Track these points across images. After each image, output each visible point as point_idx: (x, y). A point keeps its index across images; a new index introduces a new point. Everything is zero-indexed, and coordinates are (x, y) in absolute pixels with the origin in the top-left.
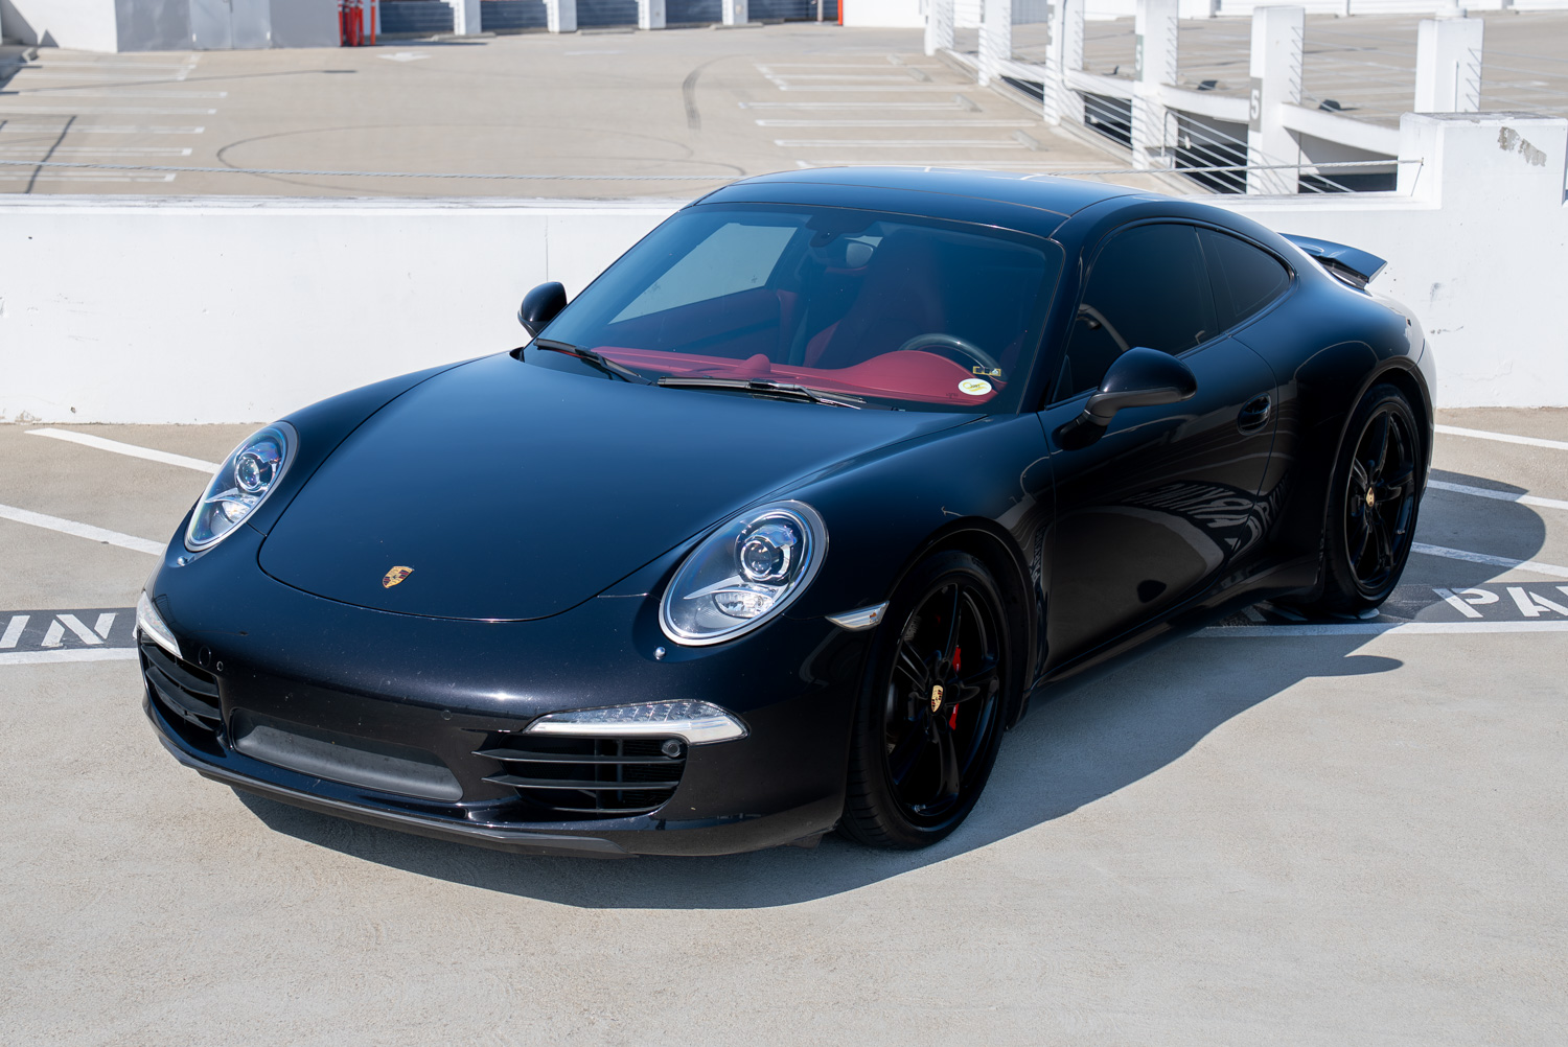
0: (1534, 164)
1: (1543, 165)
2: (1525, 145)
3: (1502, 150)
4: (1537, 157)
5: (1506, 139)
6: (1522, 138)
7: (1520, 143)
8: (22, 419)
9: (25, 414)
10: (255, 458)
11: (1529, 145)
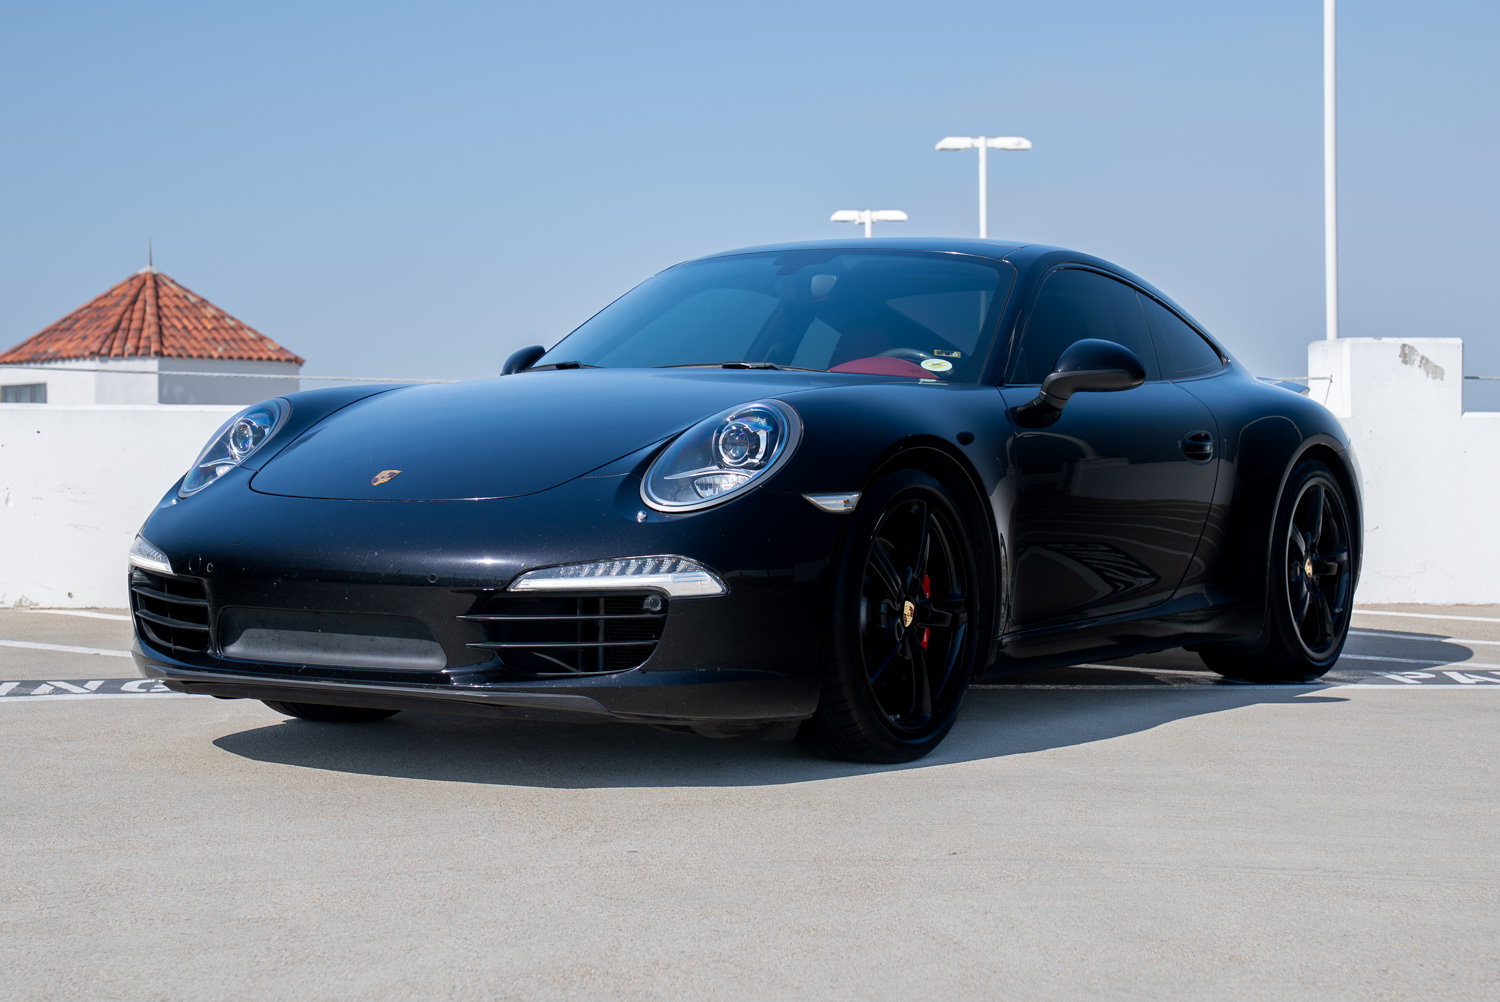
0: (1434, 378)
1: (1442, 379)
2: (1424, 361)
3: (1403, 365)
4: (1436, 372)
5: (1406, 355)
6: (1421, 354)
7: (1419, 359)
8: (20, 604)
9: (24, 599)
10: (250, 423)
11: (1427, 360)
